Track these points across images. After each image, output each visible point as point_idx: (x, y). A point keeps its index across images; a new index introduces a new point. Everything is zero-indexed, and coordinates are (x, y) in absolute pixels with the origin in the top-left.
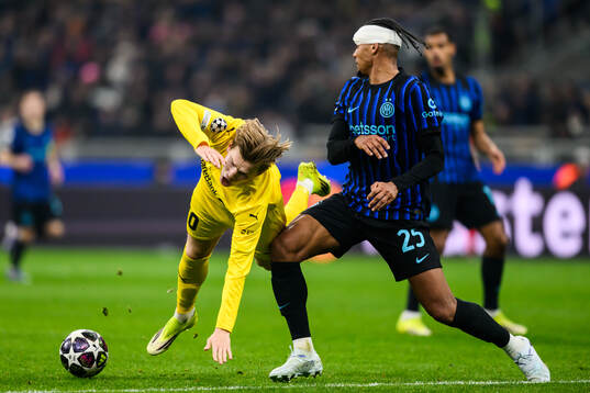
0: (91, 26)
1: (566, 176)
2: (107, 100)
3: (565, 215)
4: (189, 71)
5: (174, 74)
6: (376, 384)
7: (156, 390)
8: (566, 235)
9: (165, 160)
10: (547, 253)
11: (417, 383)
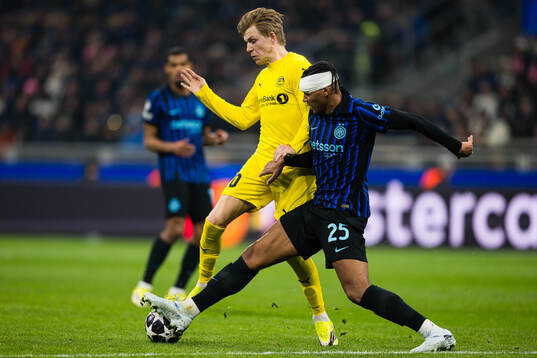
0: (32, 46)
1: (431, 179)
2: (44, 109)
3: (430, 211)
4: (115, 86)
5: (102, 87)
6: (269, 353)
7: (83, 355)
8: (430, 228)
9: (94, 161)
10: (414, 244)
11: (304, 352)
